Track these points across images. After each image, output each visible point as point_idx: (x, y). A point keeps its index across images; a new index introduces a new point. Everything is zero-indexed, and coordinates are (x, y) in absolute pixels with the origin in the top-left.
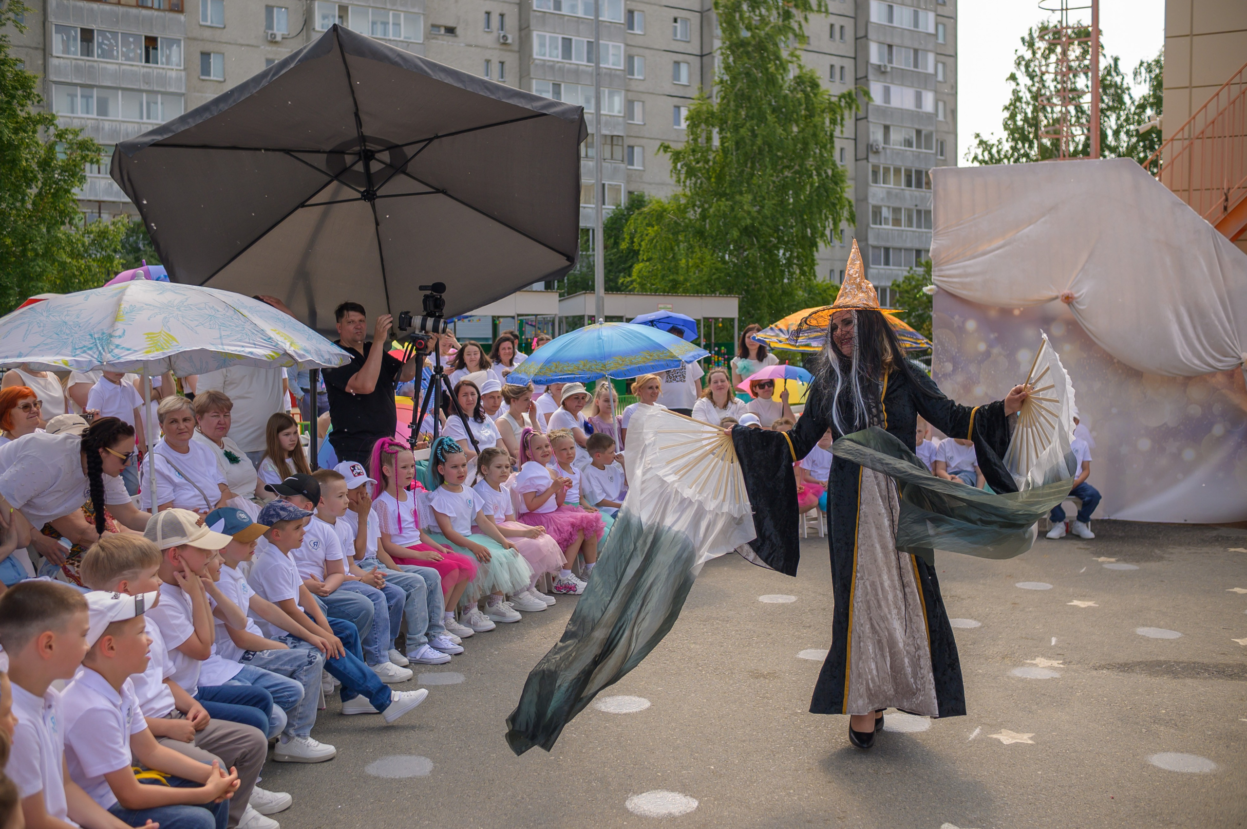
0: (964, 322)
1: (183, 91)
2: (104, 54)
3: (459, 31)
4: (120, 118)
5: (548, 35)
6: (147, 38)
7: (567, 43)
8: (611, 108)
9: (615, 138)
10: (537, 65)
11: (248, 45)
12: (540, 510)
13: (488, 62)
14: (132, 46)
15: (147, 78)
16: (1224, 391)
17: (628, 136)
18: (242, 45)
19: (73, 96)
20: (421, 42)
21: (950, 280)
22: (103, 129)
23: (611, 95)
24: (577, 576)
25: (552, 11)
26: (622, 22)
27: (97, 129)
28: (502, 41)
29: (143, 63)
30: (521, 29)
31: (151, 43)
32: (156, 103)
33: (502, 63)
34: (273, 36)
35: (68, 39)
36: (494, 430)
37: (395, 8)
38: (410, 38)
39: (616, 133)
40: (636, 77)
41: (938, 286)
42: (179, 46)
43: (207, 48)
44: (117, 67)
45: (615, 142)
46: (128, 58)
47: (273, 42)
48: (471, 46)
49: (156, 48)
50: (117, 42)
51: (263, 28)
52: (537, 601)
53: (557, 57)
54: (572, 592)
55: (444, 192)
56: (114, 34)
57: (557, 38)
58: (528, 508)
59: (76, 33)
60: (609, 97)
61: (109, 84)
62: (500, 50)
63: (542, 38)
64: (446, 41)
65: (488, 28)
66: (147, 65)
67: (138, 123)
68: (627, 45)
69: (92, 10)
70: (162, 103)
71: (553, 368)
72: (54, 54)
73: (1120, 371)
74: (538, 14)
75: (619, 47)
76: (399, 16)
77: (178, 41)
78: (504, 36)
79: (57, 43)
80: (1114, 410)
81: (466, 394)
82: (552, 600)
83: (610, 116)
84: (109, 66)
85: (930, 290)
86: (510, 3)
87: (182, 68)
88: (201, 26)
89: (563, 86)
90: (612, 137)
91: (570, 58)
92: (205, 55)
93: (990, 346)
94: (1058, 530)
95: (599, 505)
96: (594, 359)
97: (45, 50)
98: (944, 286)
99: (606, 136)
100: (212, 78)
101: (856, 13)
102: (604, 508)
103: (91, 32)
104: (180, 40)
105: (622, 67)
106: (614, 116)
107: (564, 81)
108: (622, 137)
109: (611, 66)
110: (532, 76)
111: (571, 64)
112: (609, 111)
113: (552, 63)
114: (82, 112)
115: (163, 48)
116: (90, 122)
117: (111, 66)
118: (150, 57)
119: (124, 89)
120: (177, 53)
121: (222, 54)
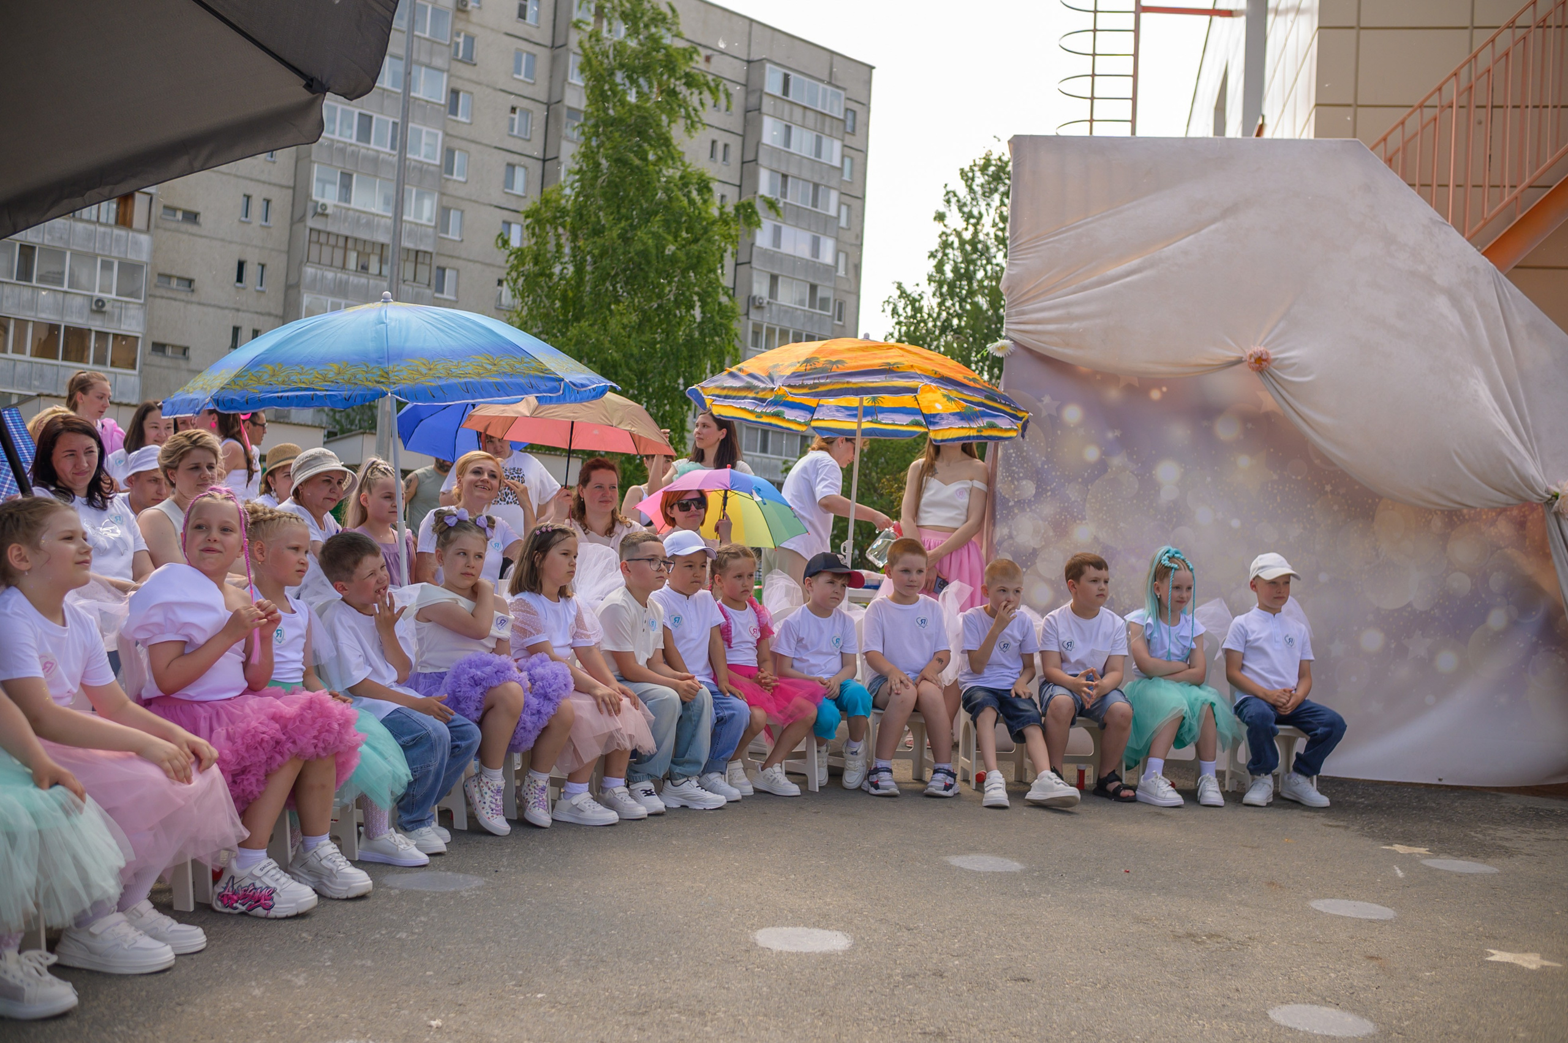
0: (1059, 409)
5: (340, 106)
7: (366, 121)
8: (419, 212)
9: (420, 254)
10: (321, 145)
12: (193, 692)
16: (1509, 551)
17: (439, 254)
21: (1040, 327)
23: (420, 197)
24: (285, 868)
26: (443, 102)
36: (131, 529)
39: (422, 248)
40: (455, 177)
41: (1015, 342)
45: (420, 259)
52: (146, 942)
53: (351, 138)
54: (260, 911)
57: (352, 113)
58: (160, 686)
60: (417, 199)
63: (331, 110)
68: (446, 134)
71: (266, 377)
73: (1336, 507)
75: (436, 135)
80: (1323, 577)
81: (73, 453)
82: (195, 937)
83: (416, 224)
85: (999, 349)
89: (355, 176)
90: (417, 252)
91: (368, 142)
93: (1107, 452)
94: (1259, 793)
95: (355, 691)
96: (364, 360)
98: (1028, 340)
99: (408, 250)
101: (745, 131)
102: (366, 701)
105: (438, 162)
106: (422, 225)
107: (357, 171)
108: (431, 254)
109: (422, 158)
110: (313, 158)
111: (368, 149)
112: (415, 217)
113: (342, 145)
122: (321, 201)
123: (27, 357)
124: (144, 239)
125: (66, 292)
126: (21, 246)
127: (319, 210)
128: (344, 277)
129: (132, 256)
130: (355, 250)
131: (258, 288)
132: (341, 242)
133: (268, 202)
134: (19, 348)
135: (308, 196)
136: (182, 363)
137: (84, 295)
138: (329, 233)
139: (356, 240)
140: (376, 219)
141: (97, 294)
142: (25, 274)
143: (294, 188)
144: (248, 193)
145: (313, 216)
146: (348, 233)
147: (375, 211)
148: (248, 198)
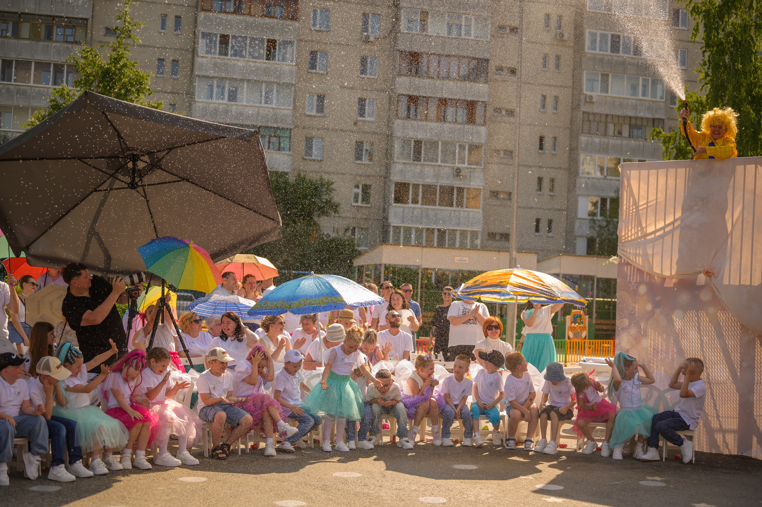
1: (294, 82)
2: (236, 54)
3: (522, 30)
4: (245, 103)
5: (598, 32)
6: (269, 41)
7: (616, 39)
8: (654, 95)
9: (656, 122)
10: (588, 58)
11: (347, 45)
13: (546, 56)
14: (257, 47)
15: (266, 71)
17: (669, 119)
18: (342, 45)
19: (211, 86)
20: (488, 40)
22: (231, 111)
23: (655, 83)
25: (603, 12)
27: (226, 112)
28: (559, 38)
29: (265, 61)
30: (576, 28)
31: (272, 43)
32: (272, 91)
33: (558, 57)
34: (368, 37)
35: (211, 42)
37: (467, 12)
38: (480, 37)
39: (657, 116)
42: (293, 47)
43: (316, 47)
44: (244, 63)
45: (656, 124)
46: (253, 58)
47: (367, 41)
48: (532, 43)
49: (275, 48)
50: (246, 44)
51: (360, 31)
53: (607, 51)
55: (188, 180)
56: (245, 38)
57: (607, 35)
59: (216, 37)
60: (652, 86)
61: (238, 77)
62: (557, 45)
63: (593, 35)
64: (509, 39)
65: (548, 27)
66: (267, 61)
67: (258, 107)
69: (229, 20)
70: (277, 91)
72: (199, 54)
74: (591, 15)
76: (470, 19)
77: (291, 43)
78: (561, 33)
79: (202, 44)
83: (653, 101)
84: (239, 63)
86: (568, 6)
87: (294, 63)
88: (311, 30)
89: (610, 76)
90: (654, 120)
91: (618, 52)
92: (313, 54)
93: (655, 307)
97: (194, 52)
99: (648, 119)
100: (317, 71)
103: (228, 36)
104: (293, 42)
106: (656, 102)
107: (612, 72)
108: (663, 120)
110: (583, 67)
111: (618, 57)
112: (652, 97)
113: (602, 56)
114: (217, 99)
115: (280, 48)
116: (221, 107)
117: (241, 62)
118: (270, 56)
119: (249, 81)
120: (291, 52)
121: (325, 54)
122: (589, 93)
123: (419, 206)
124: (483, 130)
125: (439, 166)
127: (588, 100)
128: (606, 140)
129: (476, 141)
130: (612, 122)
131: (553, 152)
132: (603, 118)
133: (556, 98)
134: (415, 201)
135: (581, 91)
136: (509, 203)
137: (449, 167)
138: (595, 114)
139: (613, 116)
140: (626, 101)
141: (457, 165)
142: (417, 157)
143: (573, 87)
144: (544, 94)
145: (585, 104)
146: (608, 112)
147: (625, 96)
148: (544, 97)
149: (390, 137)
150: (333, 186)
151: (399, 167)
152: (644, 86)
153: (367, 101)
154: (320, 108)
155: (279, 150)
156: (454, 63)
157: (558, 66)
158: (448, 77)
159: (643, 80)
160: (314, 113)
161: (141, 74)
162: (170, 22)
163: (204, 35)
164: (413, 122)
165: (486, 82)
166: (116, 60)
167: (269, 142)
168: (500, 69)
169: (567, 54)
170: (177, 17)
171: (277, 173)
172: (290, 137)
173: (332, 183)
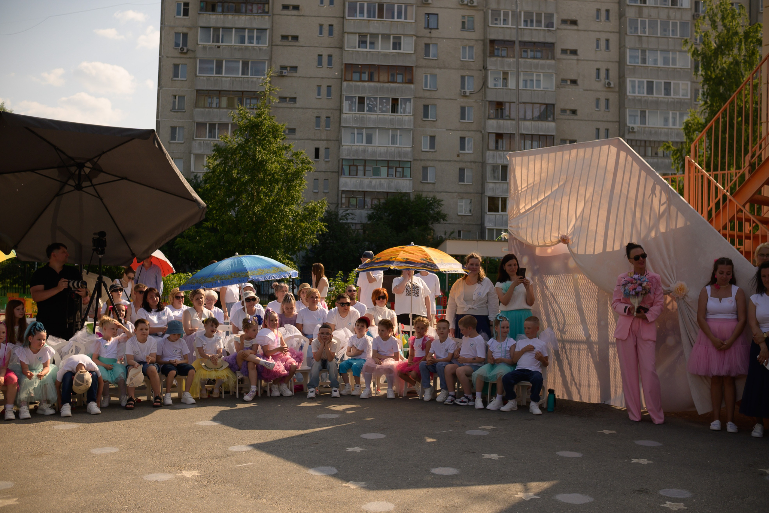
1: (412, 127)
2: (370, 110)
3: (579, 82)
4: (377, 145)
5: (637, 80)
6: (393, 99)
7: (650, 85)
10: (630, 100)
11: (450, 99)
13: (598, 100)
14: (385, 104)
15: (392, 121)
18: (447, 99)
19: (353, 134)
20: (554, 90)
22: (368, 151)
23: (681, 115)
25: (640, 64)
26: (689, 67)
27: (364, 151)
28: (607, 86)
29: (391, 114)
30: (620, 78)
31: (395, 101)
32: (397, 135)
33: (607, 100)
34: (465, 93)
35: (352, 102)
37: (537, 71)
38: (548, 88)
40: (699, 103)
42: (410, 102)
43: (427, 102)
44: (376, 116)
46: (382, 112)
47: (464, 96)
48: (587, 90)
49: (398, 104)
50: (377, 103)
51: (459, 88)
53: (644, 93)
55: (126, 179)
56: (376, 98)
57: (643, 82)
59: (356, 100)
60: (680, 117)
61: (372, 126)
62: (606, 91)
63: (633, 82)
64: (570, 89)
65: (599, 78)
67: (387, 147)
69: (364, 86)
70: (400, 135)
72: (344, 112)
74: (630, 67)
75: (687, 84)
76: (540, 75)
77: (409, 100)
78: (608, 83)
79: (346, 105)
84: (372, 116)
86: (612, 62)
87: (411, 114)
88: (424, 90)
89: (647, 112)
91: (652, 94)
92: (426, 107)
97: (341, 110)
100: (429, 119)
103: (363, 98)
104: (410, 99)
105: (689, 97)
107: (648, 109)
109: (681, 97)
110: (626, 106)
111: (653, 97)
113: (639, 98)
114: (357, 143)
115: (401, 104)
116: (361, 148)
117: (373, 116)
118: (394, 110)
119: (379, 128)
120: (409, 107)
121: (435, 105)
122: (631, 125)
126: (502, 166)
127: (631, 130)
130: (650, 146)
132: (643, 144)
133: (607, 130)
134: (504, 210)
135: (625, 124)
138: (636, 140)
139: (650, 141)
140: (660, 130)
142: (504, 178)
143: (619, 122)
144: (598, 127)
145: (628, 134)
146: (646, 139)
147: (659, 126)
148: (598, 130)
149: (483, 164)
150: (442, 203)
151: (491, 185)
152: (674, 118)
153: (466, 139)
154: (432, 146)
155: (403, 177)
156: (529, 107)
157: (607, 107)
158: (525, 119)
159: (672, 113)
160: (428, 150)
161: (277, 123)
162: (324, 90)
163: (348, 98)
164: (500, 152)
165: (554, 120)
166: (259, 115)
167: (396, 172)
168: (564, 111)
169: (613, 98)
170: (328, 86)
171: (401, 193)
172: (410, 168)
173: (442, 200)
